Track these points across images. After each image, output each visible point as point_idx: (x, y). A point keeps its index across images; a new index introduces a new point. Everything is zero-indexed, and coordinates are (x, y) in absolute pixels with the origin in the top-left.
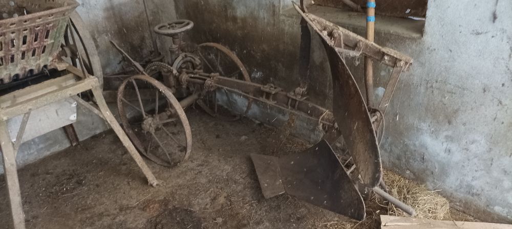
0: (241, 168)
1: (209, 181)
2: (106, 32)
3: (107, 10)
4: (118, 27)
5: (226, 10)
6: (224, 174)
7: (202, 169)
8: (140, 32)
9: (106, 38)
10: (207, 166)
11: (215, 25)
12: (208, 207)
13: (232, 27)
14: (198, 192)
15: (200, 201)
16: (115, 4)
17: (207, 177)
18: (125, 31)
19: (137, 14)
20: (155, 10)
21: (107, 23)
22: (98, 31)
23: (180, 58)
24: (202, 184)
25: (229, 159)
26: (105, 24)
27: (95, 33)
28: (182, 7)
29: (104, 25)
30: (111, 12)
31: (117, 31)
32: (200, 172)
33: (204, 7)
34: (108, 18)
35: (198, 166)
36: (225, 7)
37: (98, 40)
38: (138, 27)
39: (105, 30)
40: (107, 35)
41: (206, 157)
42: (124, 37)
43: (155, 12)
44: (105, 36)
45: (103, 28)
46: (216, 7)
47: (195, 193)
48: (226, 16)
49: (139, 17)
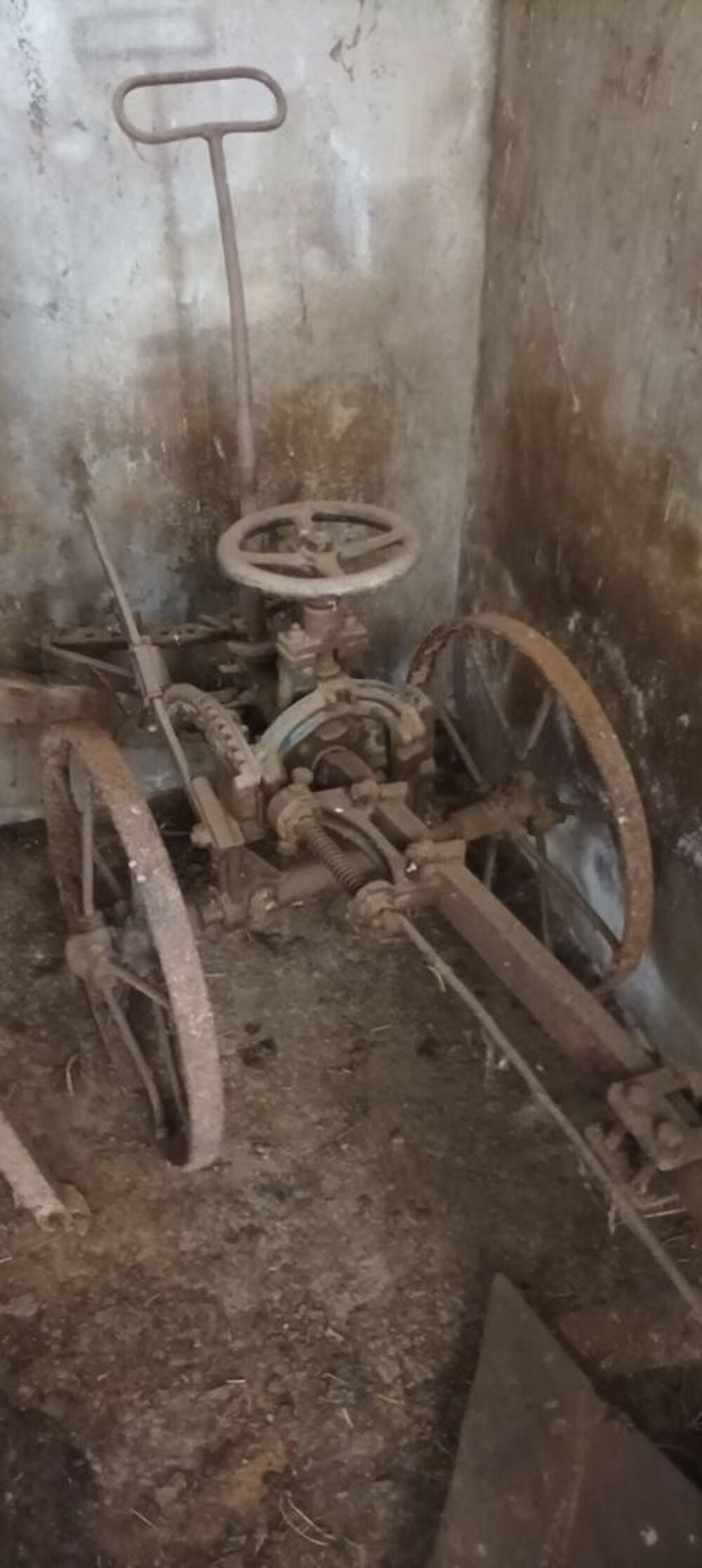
0: (432, 1310)
1: (260, 1317)
2: (135, 442)
3: (157, 345)
4: (190, 431)
5: (661, 487)
6: (342, 1307)
7: (273, 1217)
8: (287, 463)
9: (130, 465)
10: (301, 1205)
11: (596, 531)
12: (166, 1494)
13: (662, 577)
14: (176, 1362)
15: (156, 1432)
16: (199, 326)
17: (265, 1280)
18: (221, 454)
19: (288, 385)
20: (381, 380)
21: (144, 404)
22: (101, 437)
23: (315, 701)
24: (221, 1315)
25: (408, 1220)
26: (137, 407)
27: (87, 438)
28: (499, 390)
29: (131, 412)
30: (174, 360)
31: (183, 448)
32: (253, 1232)
33: (576, 431)
34: (151, 384)
35: (263, 1190)
36: (664, 465)
37: (94, 470)
38: (280, 441)
39: (132, 430)
40: (135, 455)
41: (322, 1149)
42: (211, 474)
43: (375, 388)
44: (126, 459)
45: (126, 421)
46: (625, 451)
47: (164, 1363)
48: (655, 514)
49: (296, 399)
